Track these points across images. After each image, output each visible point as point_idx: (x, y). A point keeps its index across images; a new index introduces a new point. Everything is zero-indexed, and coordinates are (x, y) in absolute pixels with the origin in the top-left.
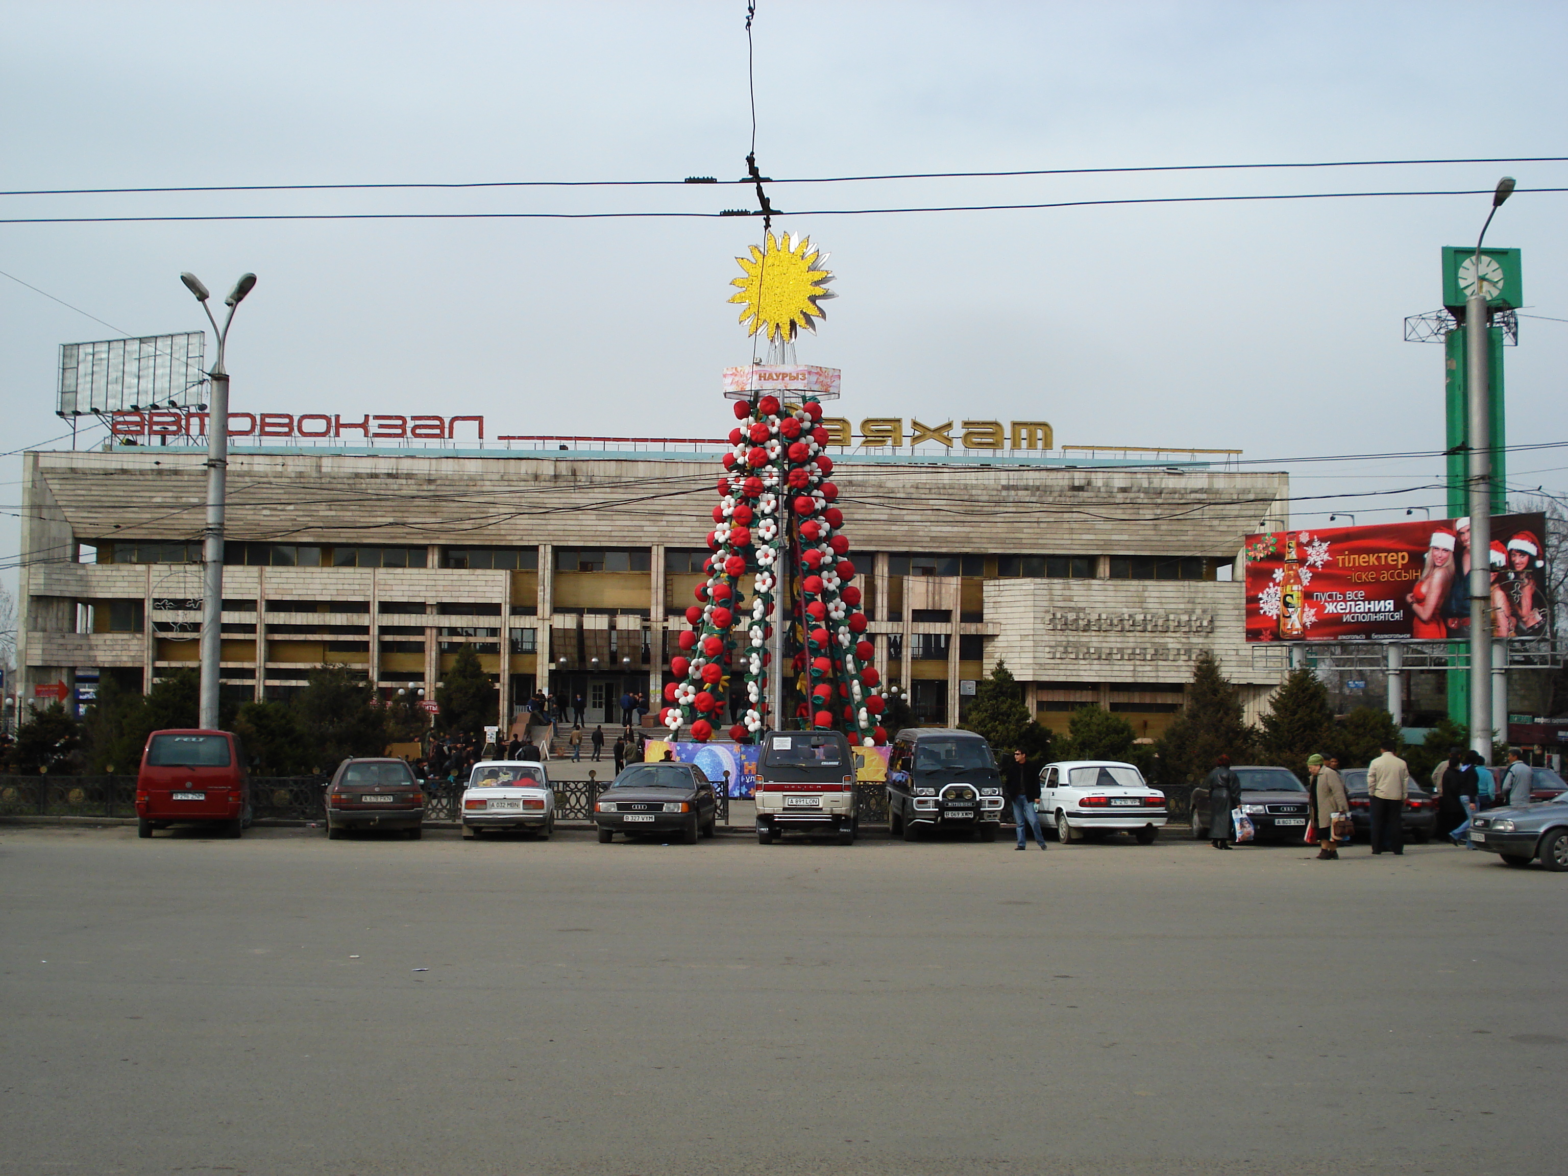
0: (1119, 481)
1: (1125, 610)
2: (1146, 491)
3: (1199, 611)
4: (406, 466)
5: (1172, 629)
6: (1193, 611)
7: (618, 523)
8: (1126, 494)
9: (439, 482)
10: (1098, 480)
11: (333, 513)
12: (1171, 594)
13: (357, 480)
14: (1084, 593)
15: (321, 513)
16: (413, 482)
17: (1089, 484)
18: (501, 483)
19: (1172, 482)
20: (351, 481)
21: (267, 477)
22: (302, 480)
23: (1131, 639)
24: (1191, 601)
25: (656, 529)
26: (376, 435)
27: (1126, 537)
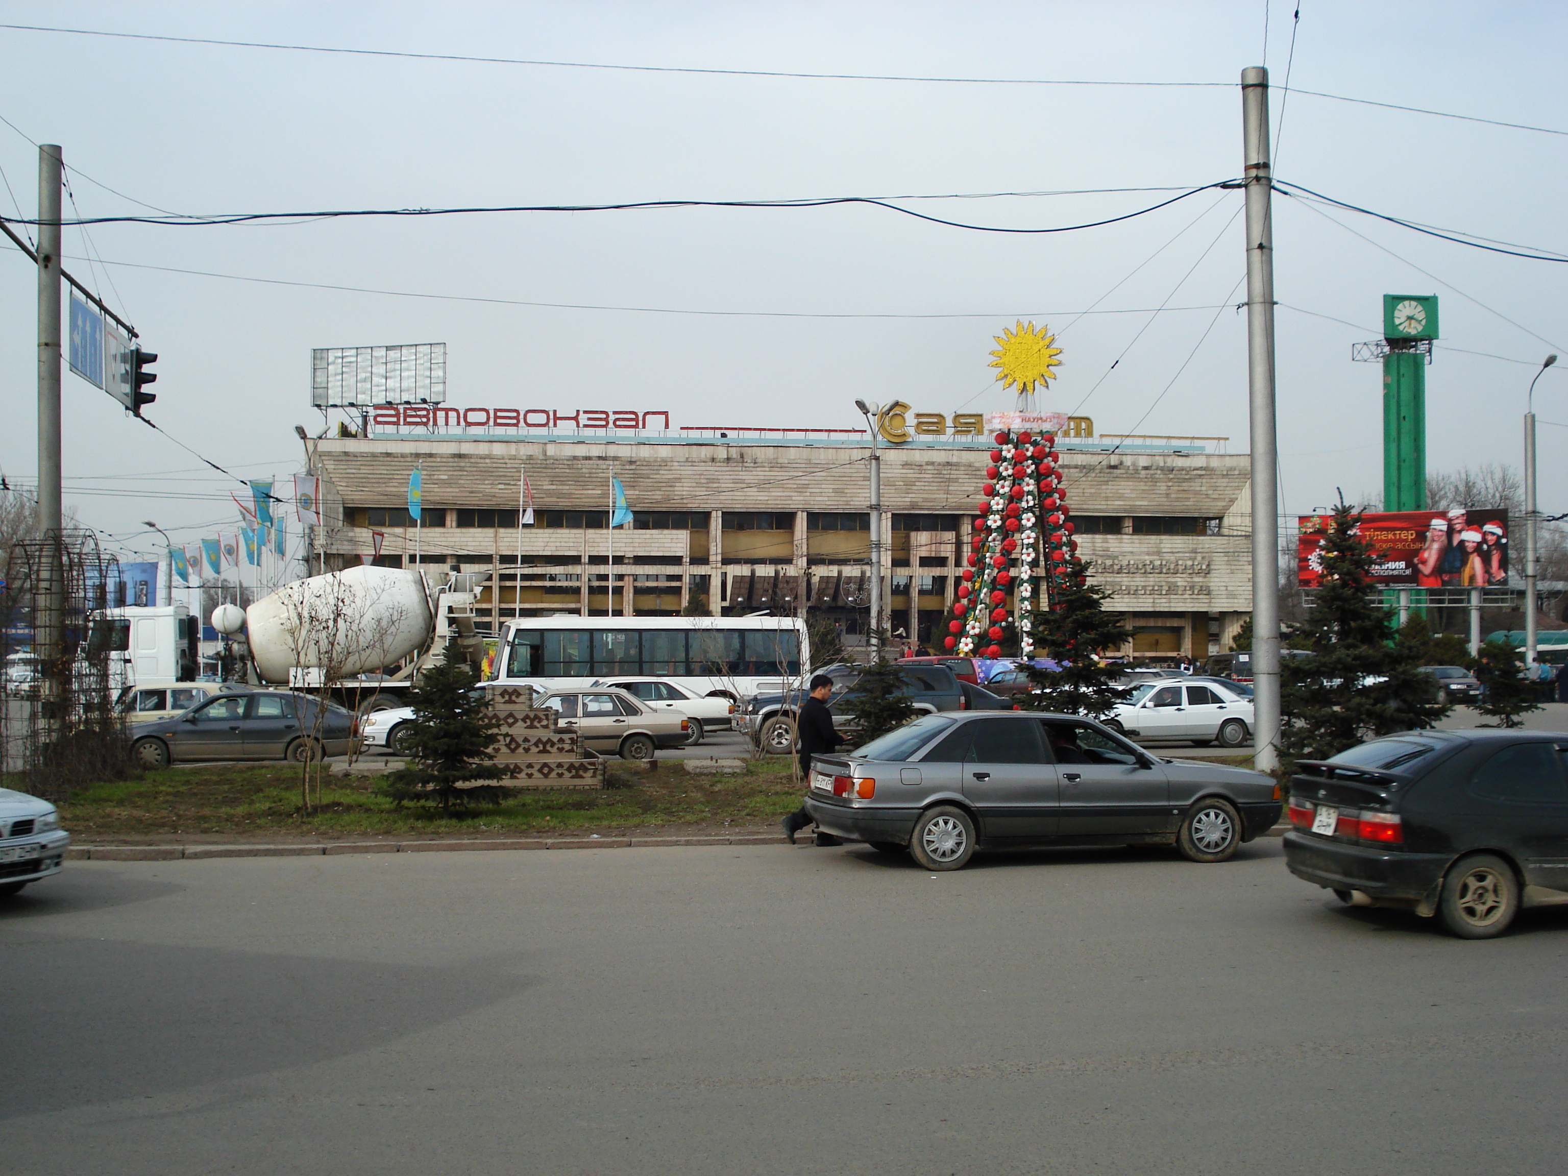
0: (1143, 462)
1: (1147, 557)
2: (1162, 469)
3: (1199, 557)
4: (612, 451)
5: (1180, 571)
6: (1195, 558)
7: (773, 494)
8: (1147, 471)
9: (638, 463)
10: (1128, 461)
11: (554, 487)
12: (1180, 546)
13: (575, 462)
14: (1118, 545)
15: (545, 487)
16: (618, 463)
17: (1121, 463)
18: (686, 464)
19: (1180, 462)
20: (570, 463)
21: (503, 459)
22: (531, 462)
23: (1151, 579)
24: (1194, 551)
25: (802, 498)
26: (586, 426)
27: (1145, 503)
